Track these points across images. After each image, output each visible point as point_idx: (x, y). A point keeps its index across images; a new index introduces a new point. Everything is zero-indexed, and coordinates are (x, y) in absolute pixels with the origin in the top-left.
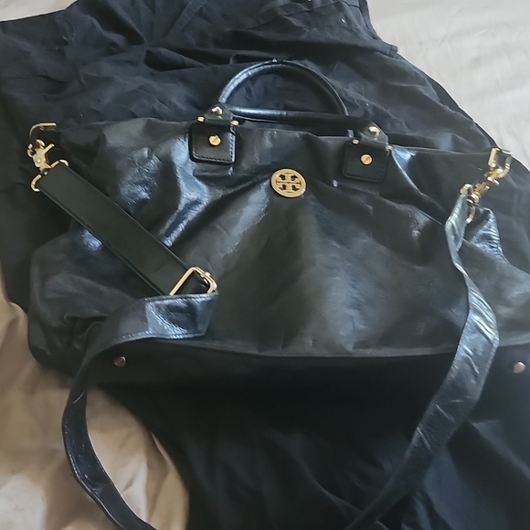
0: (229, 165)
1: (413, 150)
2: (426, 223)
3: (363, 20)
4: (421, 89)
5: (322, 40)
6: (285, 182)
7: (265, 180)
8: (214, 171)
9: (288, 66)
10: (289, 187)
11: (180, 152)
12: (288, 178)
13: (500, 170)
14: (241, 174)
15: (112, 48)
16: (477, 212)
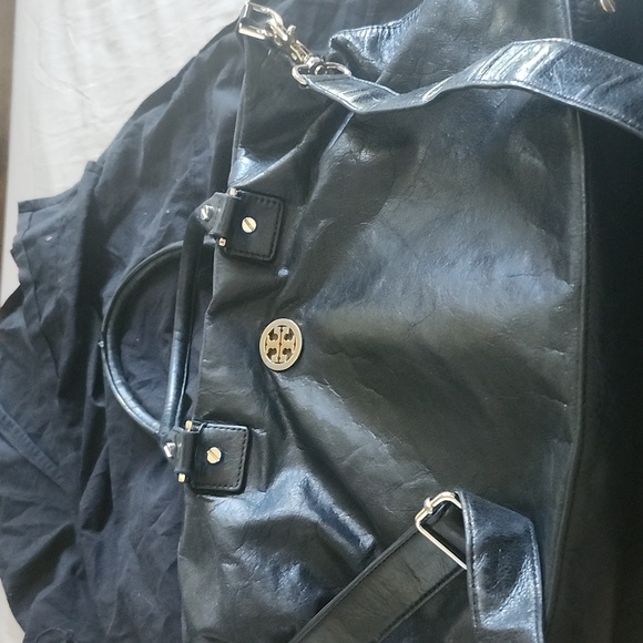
0: (251, 434)
1: (237, 152)
2: (350, 138)
3: (50, 209)
4: (148, 130)
5: (74, 271)
6: (279, 350)
7: (275, 379)
8: (260, 458)
9: (111, 323)
10: (288, 344)
11: (230, 511)
12: (273, 344)
13: (272, 22)
14: (267, 418)
15: (78, 572)
16: (334, 59)
